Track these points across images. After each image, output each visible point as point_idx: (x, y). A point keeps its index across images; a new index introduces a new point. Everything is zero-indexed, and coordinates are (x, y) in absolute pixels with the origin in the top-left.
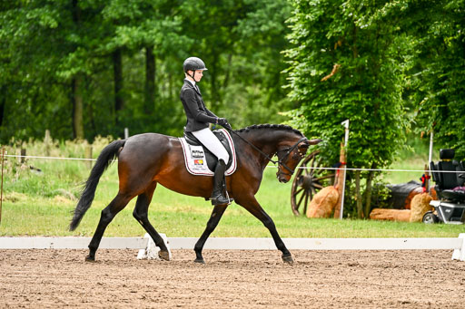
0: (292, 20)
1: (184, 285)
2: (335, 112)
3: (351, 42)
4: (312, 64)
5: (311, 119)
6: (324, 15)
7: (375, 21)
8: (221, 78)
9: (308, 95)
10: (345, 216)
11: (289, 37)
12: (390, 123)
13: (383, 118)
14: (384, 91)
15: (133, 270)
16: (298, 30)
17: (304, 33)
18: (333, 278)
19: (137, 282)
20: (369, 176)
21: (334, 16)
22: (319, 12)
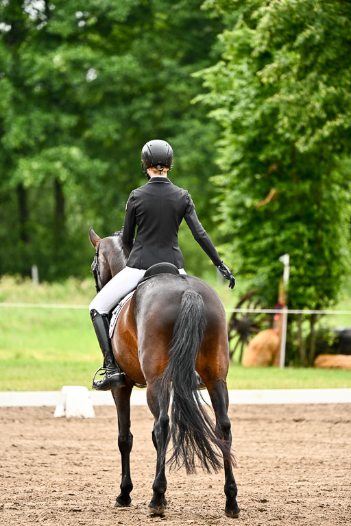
0: (222, 143)
2: (273, 246)
3: (290, 167)
4: (245, 191)
5: (246, 254)
6: (259, 135)
7: (317, 143)
9: (242, 227)
10: (287, 364)
11: (219, 161)
12: (335, 257)
13: (327, 253)
14: (327, 222)
15: (50, 429)
16: (228, 153)
17: (237, 157)
18: (277, 436)
19: (58, 443)
20: (313, 319)
21: (270, 138)
22: (254, 134)
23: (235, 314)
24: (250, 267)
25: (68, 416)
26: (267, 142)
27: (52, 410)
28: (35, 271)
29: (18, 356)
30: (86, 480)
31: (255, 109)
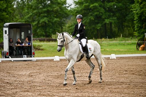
0: (135, 16)
1: (118, 63)
2: (143, 32)
4: (139, 24)
5: (139, 33)
8: (124, 27)
9: (138, 29)
11: (135, 19)
15: (109, 61)
16: (136, 18)
17: (137, 18)
18: (144, 61)
19: (110, 63)
21: (142, 15)
22: (140, 15)
23: (138, 43)
24: (140, 35)
25: (112, 58)
26: (142, 16)
27: (110, 58)
28: (107, 37)
29: (105, 50)
30: (114, 68)
31: (140, 11)
